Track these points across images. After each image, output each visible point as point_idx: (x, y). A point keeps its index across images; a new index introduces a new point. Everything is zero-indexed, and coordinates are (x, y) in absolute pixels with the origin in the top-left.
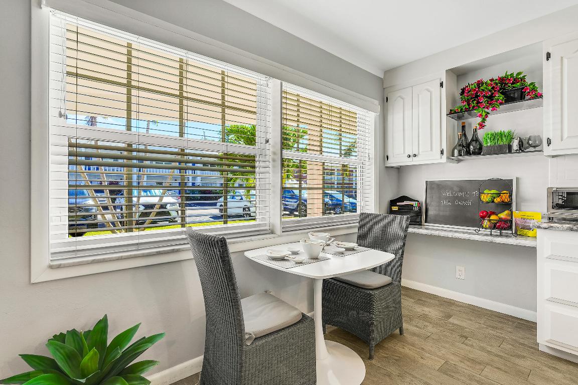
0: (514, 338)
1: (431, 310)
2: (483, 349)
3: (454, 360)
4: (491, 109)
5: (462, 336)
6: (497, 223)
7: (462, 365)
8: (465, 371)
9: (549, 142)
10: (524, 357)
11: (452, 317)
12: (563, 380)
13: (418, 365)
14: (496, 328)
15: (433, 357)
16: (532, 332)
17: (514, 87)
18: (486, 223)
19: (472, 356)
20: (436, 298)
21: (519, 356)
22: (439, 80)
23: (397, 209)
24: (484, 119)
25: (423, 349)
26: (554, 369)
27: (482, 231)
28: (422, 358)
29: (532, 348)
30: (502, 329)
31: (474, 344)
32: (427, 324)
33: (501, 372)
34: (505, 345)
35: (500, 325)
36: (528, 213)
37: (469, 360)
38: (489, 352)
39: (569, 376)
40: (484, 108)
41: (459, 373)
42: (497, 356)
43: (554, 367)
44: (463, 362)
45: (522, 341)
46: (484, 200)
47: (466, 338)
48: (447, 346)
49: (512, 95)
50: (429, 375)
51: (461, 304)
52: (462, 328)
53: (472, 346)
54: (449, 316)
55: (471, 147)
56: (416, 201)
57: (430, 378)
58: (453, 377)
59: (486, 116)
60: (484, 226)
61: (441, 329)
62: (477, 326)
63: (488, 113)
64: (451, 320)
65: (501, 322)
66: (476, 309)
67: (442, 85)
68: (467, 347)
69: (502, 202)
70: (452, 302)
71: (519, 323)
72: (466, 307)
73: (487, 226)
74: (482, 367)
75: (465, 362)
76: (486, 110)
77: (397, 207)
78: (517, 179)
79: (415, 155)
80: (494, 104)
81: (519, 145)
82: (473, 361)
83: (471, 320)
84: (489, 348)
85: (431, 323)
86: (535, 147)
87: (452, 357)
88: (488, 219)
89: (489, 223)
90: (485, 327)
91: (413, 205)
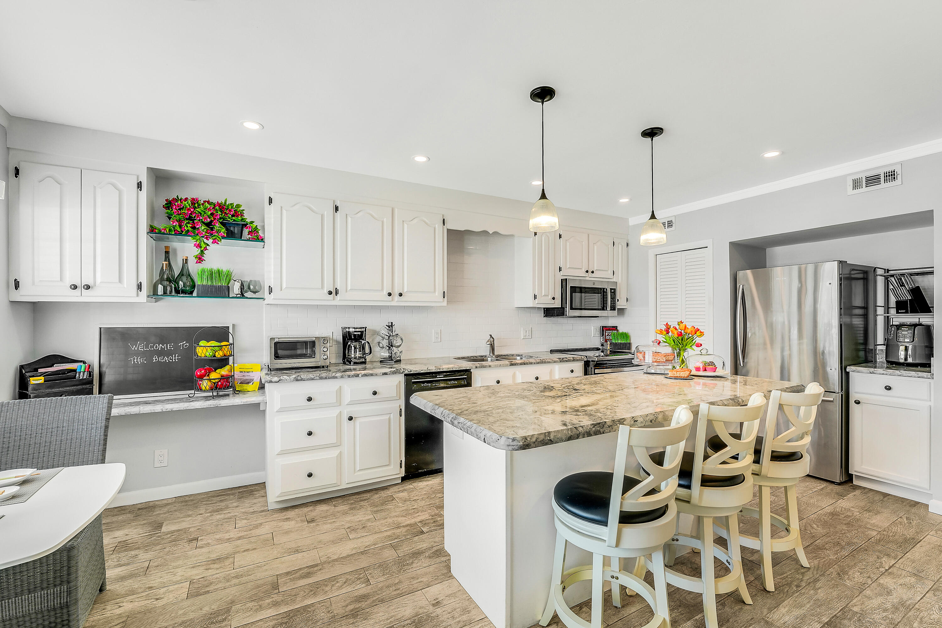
0: (243, 510)
1: (126, 531)
2: (221, 541)
3: (197, 573)
4: (211, 240)
5: (191, 541)
6: (219, 381)
7: (210, 572)
8: (217, 576)
9: (271, 291)
10: (261, 524)
11: (164, 525)
12: (297, 526)
13: (158, 611)
14: (221, 510)
15: (171, 588)
16: (255, 496)
17: (234, 220)
18: (205, 384)
19: (215, 556)
20: (124, 510)
21: (256, 527)
22: (135, 177)
23: (42, 381)
24: (202, 251)
25: (150, 588)
26: (288, 519)
27: (199, 394)
28: (157, 599)
29: (262, 511)
30: (227, 507)
31: (210, 541)
32: (133, 553)
33: (250, 552)
34: (240, 524)
35: (223, 504)
36: (248, 366)
37: (214, 561)
38: (229, 540)
39: (298, 519)
40: (202, 237)
41: (211, 584)
42: (239, 538)
43: (287, 519)
44: (210, 569)
45: (251, 510)
46: (199, 355)
47: (197, 539)
48: (180, 562)
49: (231, 229)
50: (181, 612)
51: (166, 502)
52: (185, 530)
53: (208, 545)
54: (160, 526)
55: (181, 283)
56: (81, 361)
57: (184, 614)
58: (208, 592)
59: (206, 249)
60: (203, 388)
61: (158, 547)
62: (199, 518)
63: (208, 245)
64: (164, 529)
65: (221, 501)
66: (187, 499)
67: (139, 185)
68: (203, 550)
69: (225, 356)
70: (151, 504)
71: (239, 492)
72: (174, 503)
73: (208, 388)
74: (231, 560)
75: (212, 566)
76: (205, 240)
77: (42, 378)
78: (234, 326)
79: (88, 287)
80: (215, 236)
81: (241, 289)
82: (219, 560)
83: (189, 516)
84: (227, 536)
85: (139, 548)
86: (255, 292)
87: (195, 571)
88: (208, 378)
89: (209, 384)
90: (209, 514)
91: (75, 371)
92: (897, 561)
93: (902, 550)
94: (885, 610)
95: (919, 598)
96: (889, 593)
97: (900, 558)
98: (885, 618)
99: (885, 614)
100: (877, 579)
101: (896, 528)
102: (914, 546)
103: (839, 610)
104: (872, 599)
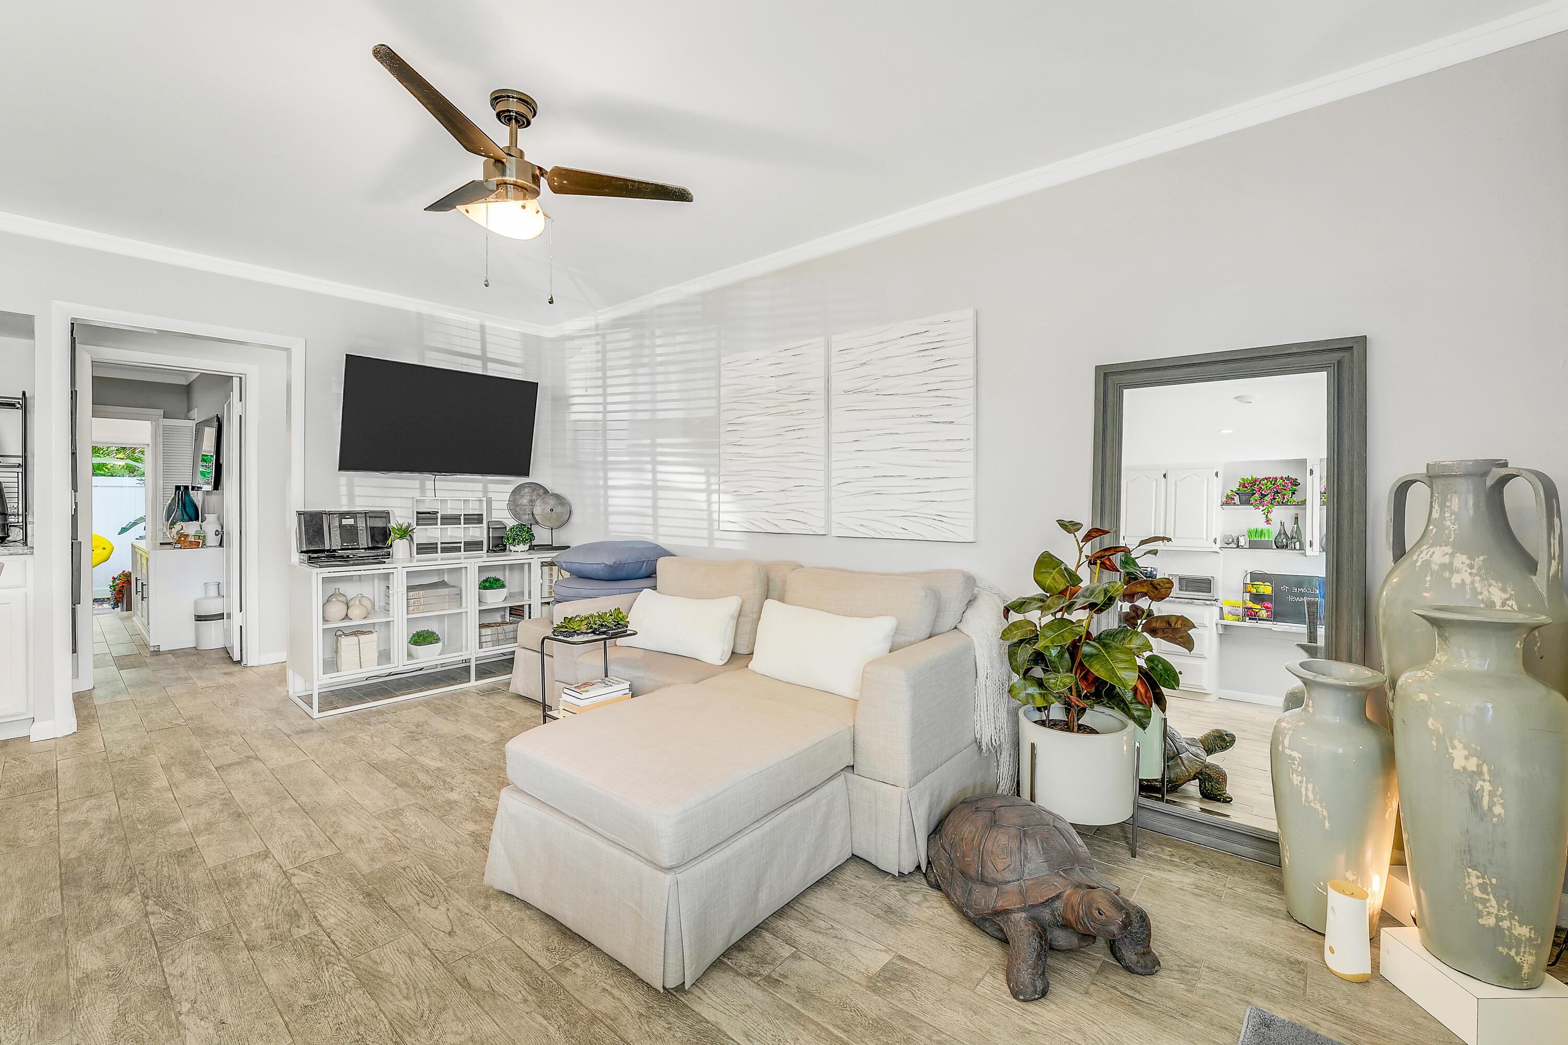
92: (58, 798)
93: (49, 786)
94: (102, 836)
95: (117, 809)
96: (86, 823)
97: (57, 794)
98: (110, 841)
99: (106, 839)
100: (58, 822)
101: (15, 773)
102: (57, 777)
103: (58, 867)
104: (77, 838)
